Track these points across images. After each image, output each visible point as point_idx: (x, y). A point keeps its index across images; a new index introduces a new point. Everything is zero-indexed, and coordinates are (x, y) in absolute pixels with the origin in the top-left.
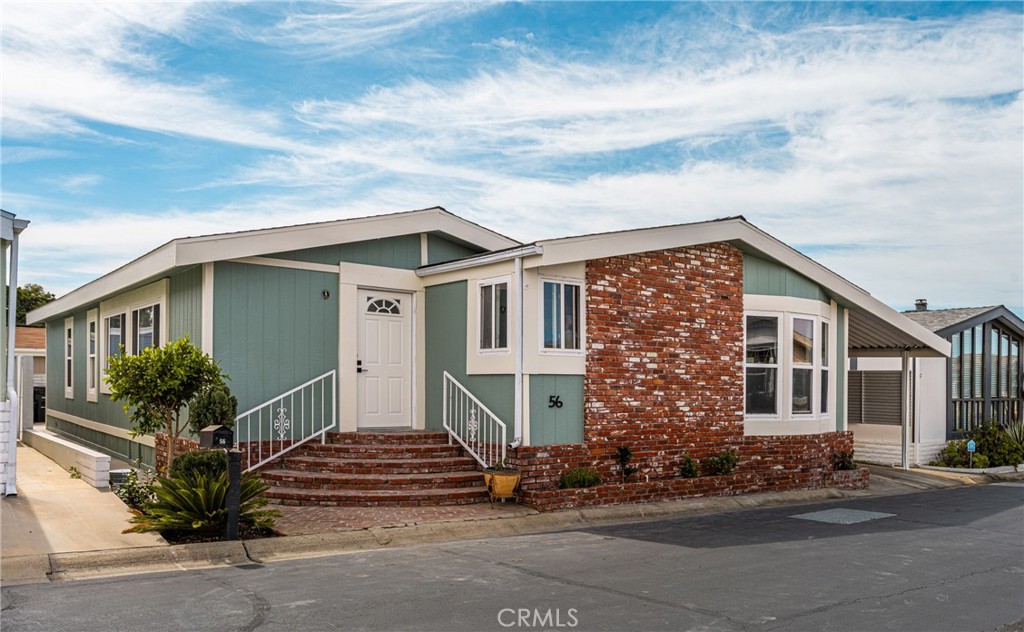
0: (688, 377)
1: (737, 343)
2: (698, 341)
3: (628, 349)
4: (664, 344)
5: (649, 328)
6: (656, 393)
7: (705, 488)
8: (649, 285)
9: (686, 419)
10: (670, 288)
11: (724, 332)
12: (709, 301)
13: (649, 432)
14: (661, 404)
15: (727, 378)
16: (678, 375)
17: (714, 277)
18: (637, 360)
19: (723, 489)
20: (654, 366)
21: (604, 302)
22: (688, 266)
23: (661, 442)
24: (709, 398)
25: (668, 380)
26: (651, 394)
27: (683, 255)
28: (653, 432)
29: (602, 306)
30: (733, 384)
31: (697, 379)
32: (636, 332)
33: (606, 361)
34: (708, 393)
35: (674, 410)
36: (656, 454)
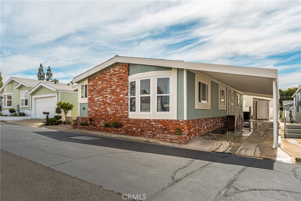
0: (110, 102)
1: (125, 91)
2: (113, 92)
3: (95, 96)
4: (104, 94)
5: (100, 91)
6: (102, 106)
7: (106, 130)
8: (100, 81)
9: (110, 113)
10: (105, 80)
11: (121, 88)
12: (116, 81)
13: (100, 115)
14: (103, 109)
15: (122, 101)
16: (107, 101)
17: (117, 74)
18: (97, 99)
19: (111, 132)
20: (101, 100)
21: (90, 87)
22: (110, 73)
23: (103, 118)
24: (116, 107)
25: (105, 103)
26: (100, 106)
27: (109, 71)
28: (101, 116)
29: (90, 88)
30: (124, 103)
31: (113, 102)
32: (97, 92)
33: (91, 100)
34: (116, 106)
35: (106, 110)
36: (102, 121)
